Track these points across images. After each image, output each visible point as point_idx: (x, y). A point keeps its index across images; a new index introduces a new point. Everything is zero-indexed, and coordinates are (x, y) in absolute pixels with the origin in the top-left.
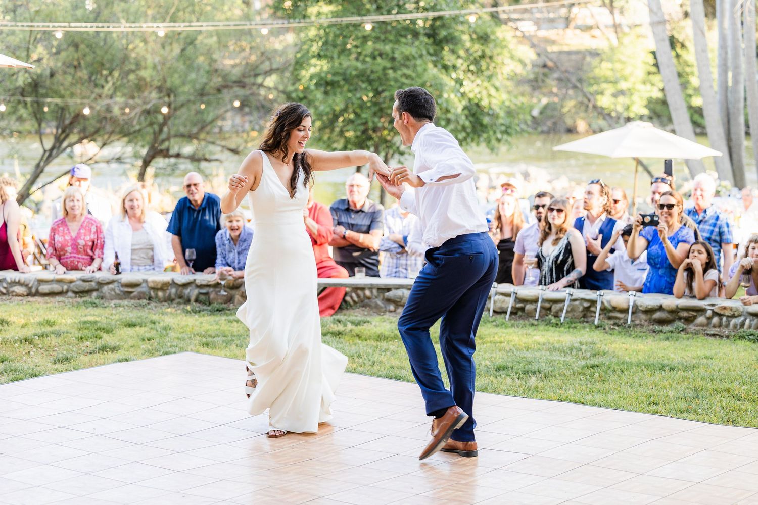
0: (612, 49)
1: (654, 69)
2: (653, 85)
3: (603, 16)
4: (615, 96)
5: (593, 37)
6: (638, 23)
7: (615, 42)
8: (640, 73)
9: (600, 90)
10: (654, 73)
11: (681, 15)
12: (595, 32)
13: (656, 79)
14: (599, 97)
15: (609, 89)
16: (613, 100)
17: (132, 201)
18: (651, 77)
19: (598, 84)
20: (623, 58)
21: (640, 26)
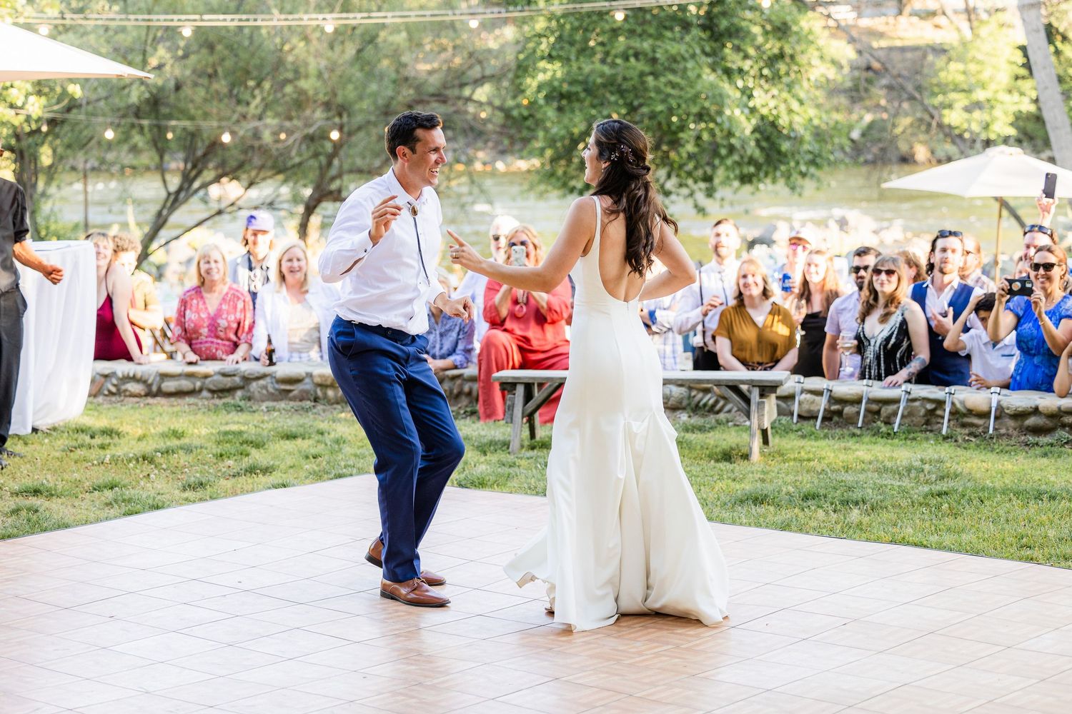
0: (964, 44)
1: (1023, 72)
2: (1022, 94)
4: (968, 110)
5: (937, 26)
6: (1000, 6)
7: (968, 34)
8: (1004, 78)
9: (947, 101)
10: (1023, 78)
12: (940, 20)
13: (1027, 85)
14: (946, 112)
15: (961, 100)
16: (966, 115)
17: (290, 260)
18: (1020, 82)
19: (944, 94)
20: (980, 56)
21: (1003, 10)
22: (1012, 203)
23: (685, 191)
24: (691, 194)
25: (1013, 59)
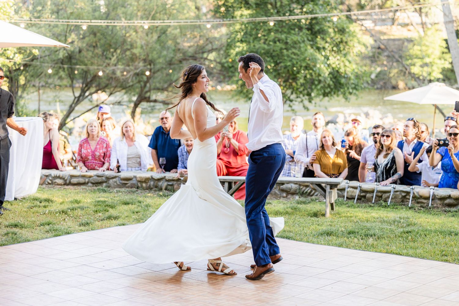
0: (421, 38)
1: (446, 50)
2: (445, 60)
3: (416, 18)
4: (422, 66)
5: (409, 30)
6: (436, 22)
7: (422, 34)
8: (438, 53)
9: (413, 63)
10: (446, 53)
12: (410, 27)
13: (447, 56)
14: (412, 67)
15: (419, 62)
16: (421, 69)
17: (126, 127)
18: (444, 55)
19: (412, 59)
20: (427, 44)
21: (437, 24)
22: (440, 107)
23: (299, 100)
24: (302, 101)
25: (442, 45)
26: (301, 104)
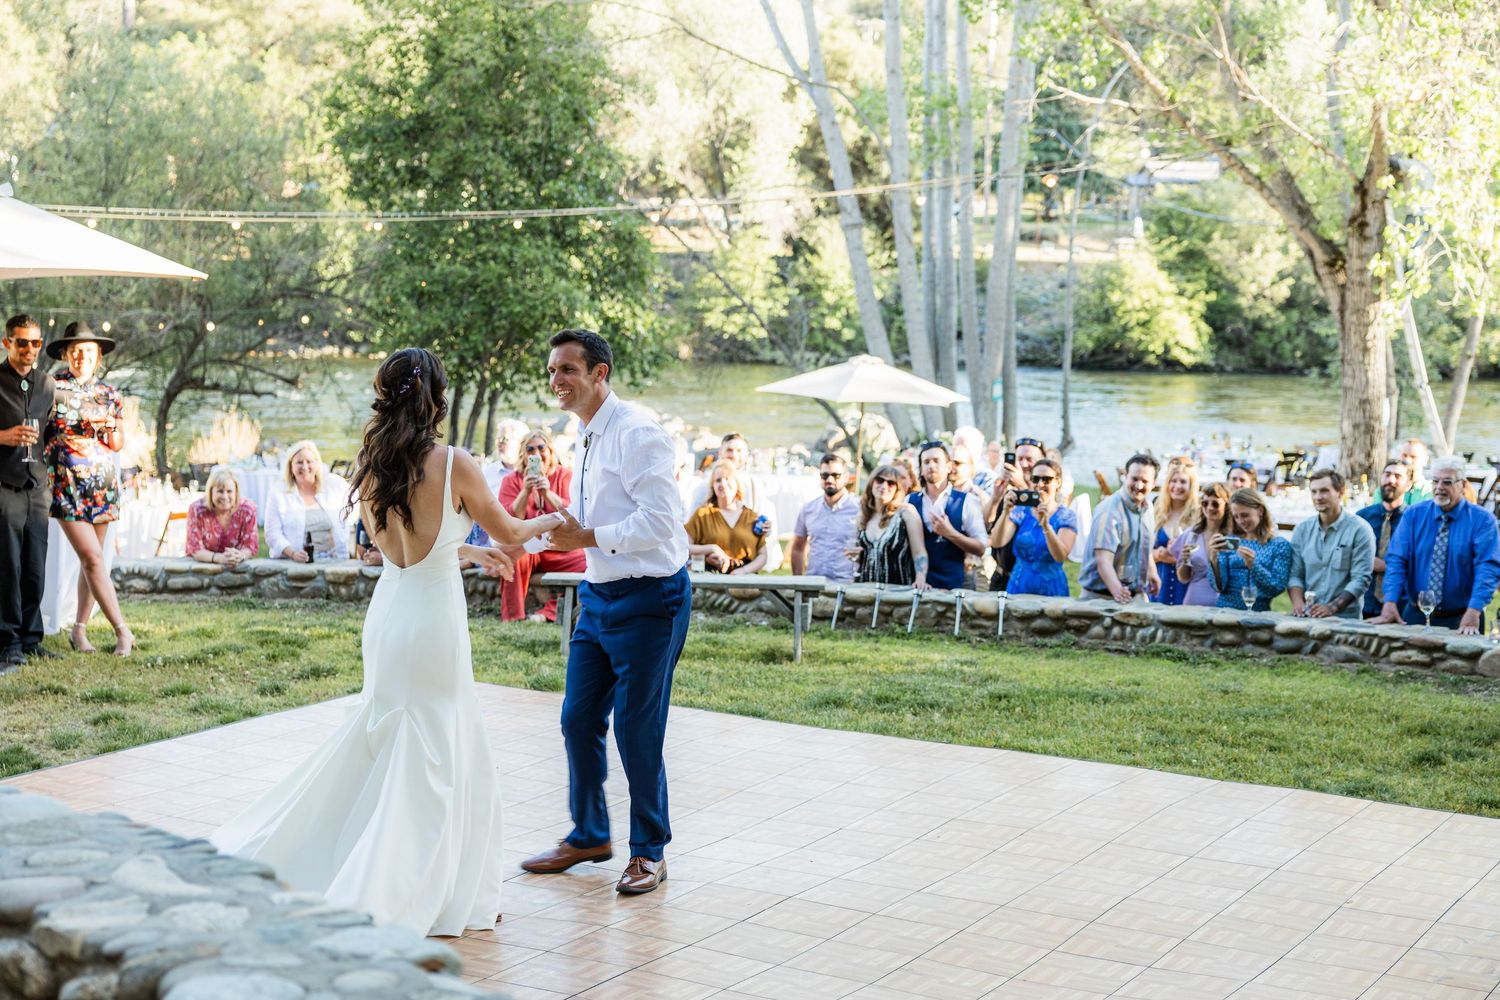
0: (724, 253)
1: (777, 280)
2: (775, 300)
3: (714, 212)
4: (728, 312)
5: (694, 236)
6: (757, 220)
7: (727, 246)
8: (759, 285)
9: (708, 305)
10: (777, 286)
11: (812, 211)
12: (695, 230)
13: (780, 292)
14: (706, 315)
15: (721, 304)
16: (724, 317)
17: (300, 462)
18: (774, 290)
19: (707, 298)
20: (739, 265)
21: (760, 224)
22: (832, 405)
23: (528, 387)
24: (534, 389)
25: (767, 268)
26: (532, 397)
